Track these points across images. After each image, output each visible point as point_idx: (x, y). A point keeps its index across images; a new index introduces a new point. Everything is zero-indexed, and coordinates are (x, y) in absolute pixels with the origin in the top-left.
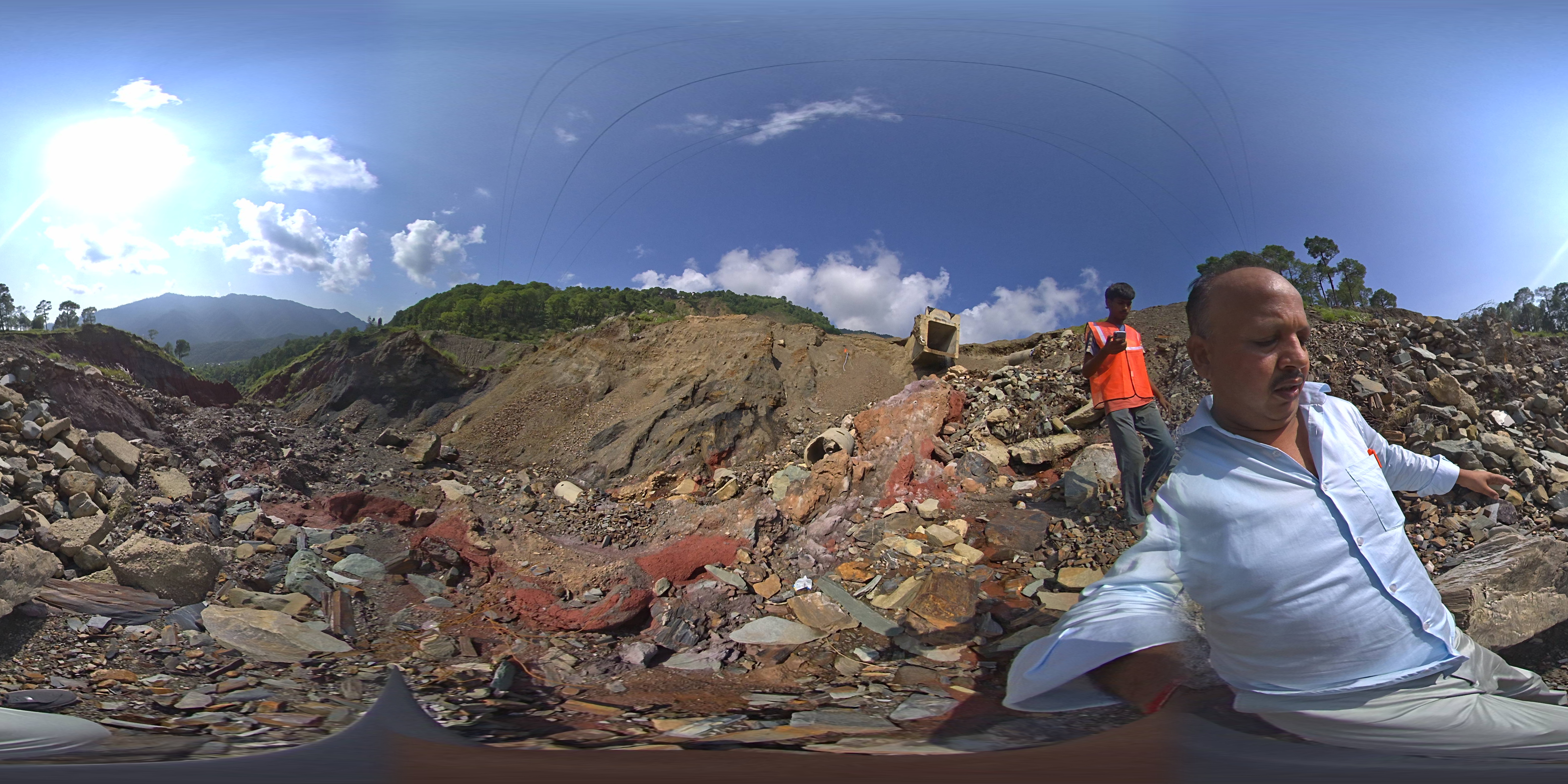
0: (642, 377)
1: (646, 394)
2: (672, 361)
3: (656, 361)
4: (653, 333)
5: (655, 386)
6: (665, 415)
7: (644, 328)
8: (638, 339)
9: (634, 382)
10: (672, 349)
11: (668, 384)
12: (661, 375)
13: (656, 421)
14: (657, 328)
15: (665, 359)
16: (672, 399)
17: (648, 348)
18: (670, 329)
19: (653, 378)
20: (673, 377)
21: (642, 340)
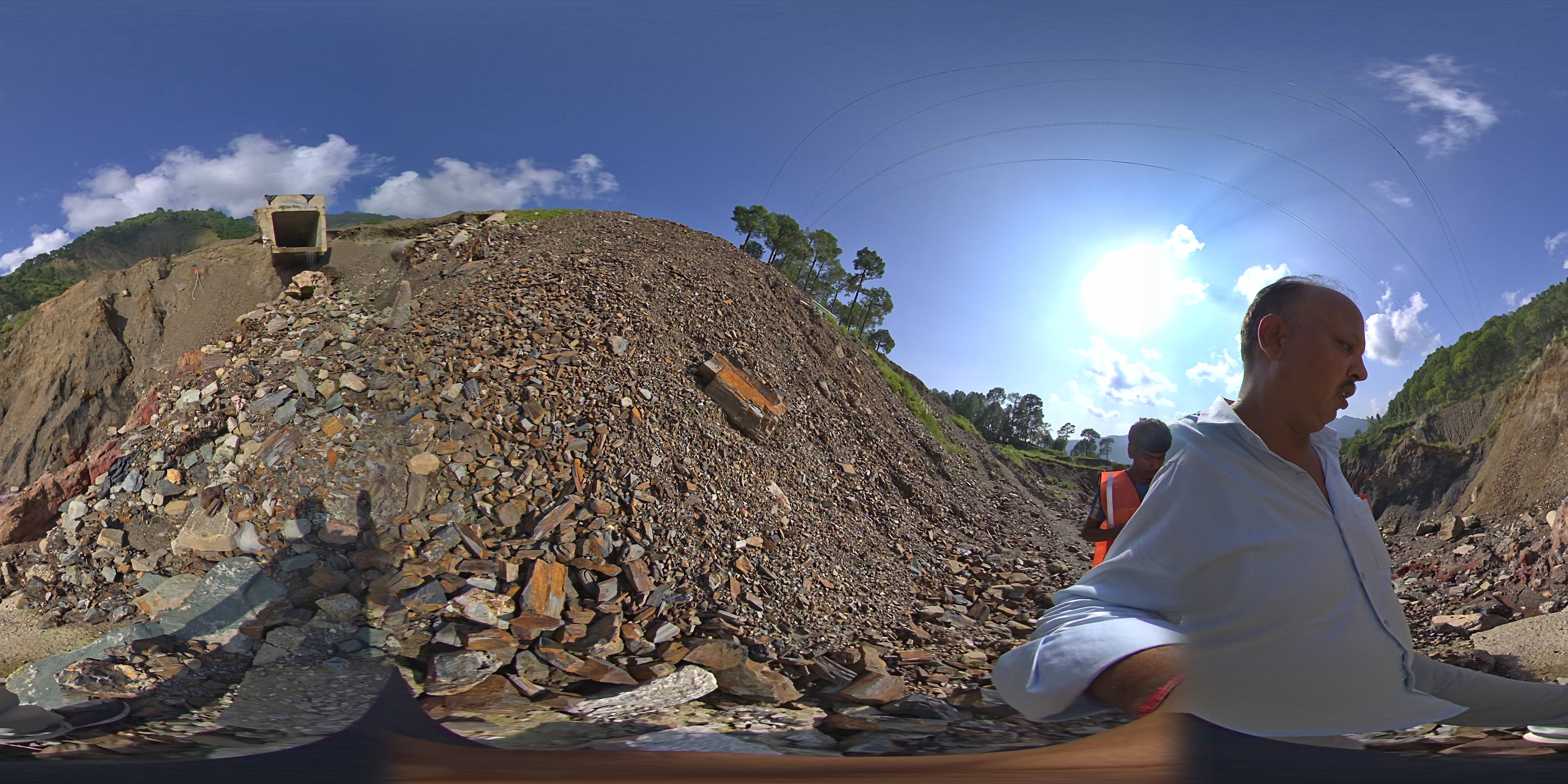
0: (26, 386)
1: (32, 402)
2: (42, 359)
3: (31, 365)
4: (18, 340)
5: (36, 391)
6: (44, 421)
7: (10, 338)
8: (10, 353)
9: (22, 393)
10: (39, 347)
11: (45, 385)
12: (38, 379)
13: (38, 431)
14: (19, 335)
15: (37, 360)
16: (47, 401)
17: (20, 357)
18: (29, 329)
19: (33, 384)
20: (47, 375)
21: (12, 353)
